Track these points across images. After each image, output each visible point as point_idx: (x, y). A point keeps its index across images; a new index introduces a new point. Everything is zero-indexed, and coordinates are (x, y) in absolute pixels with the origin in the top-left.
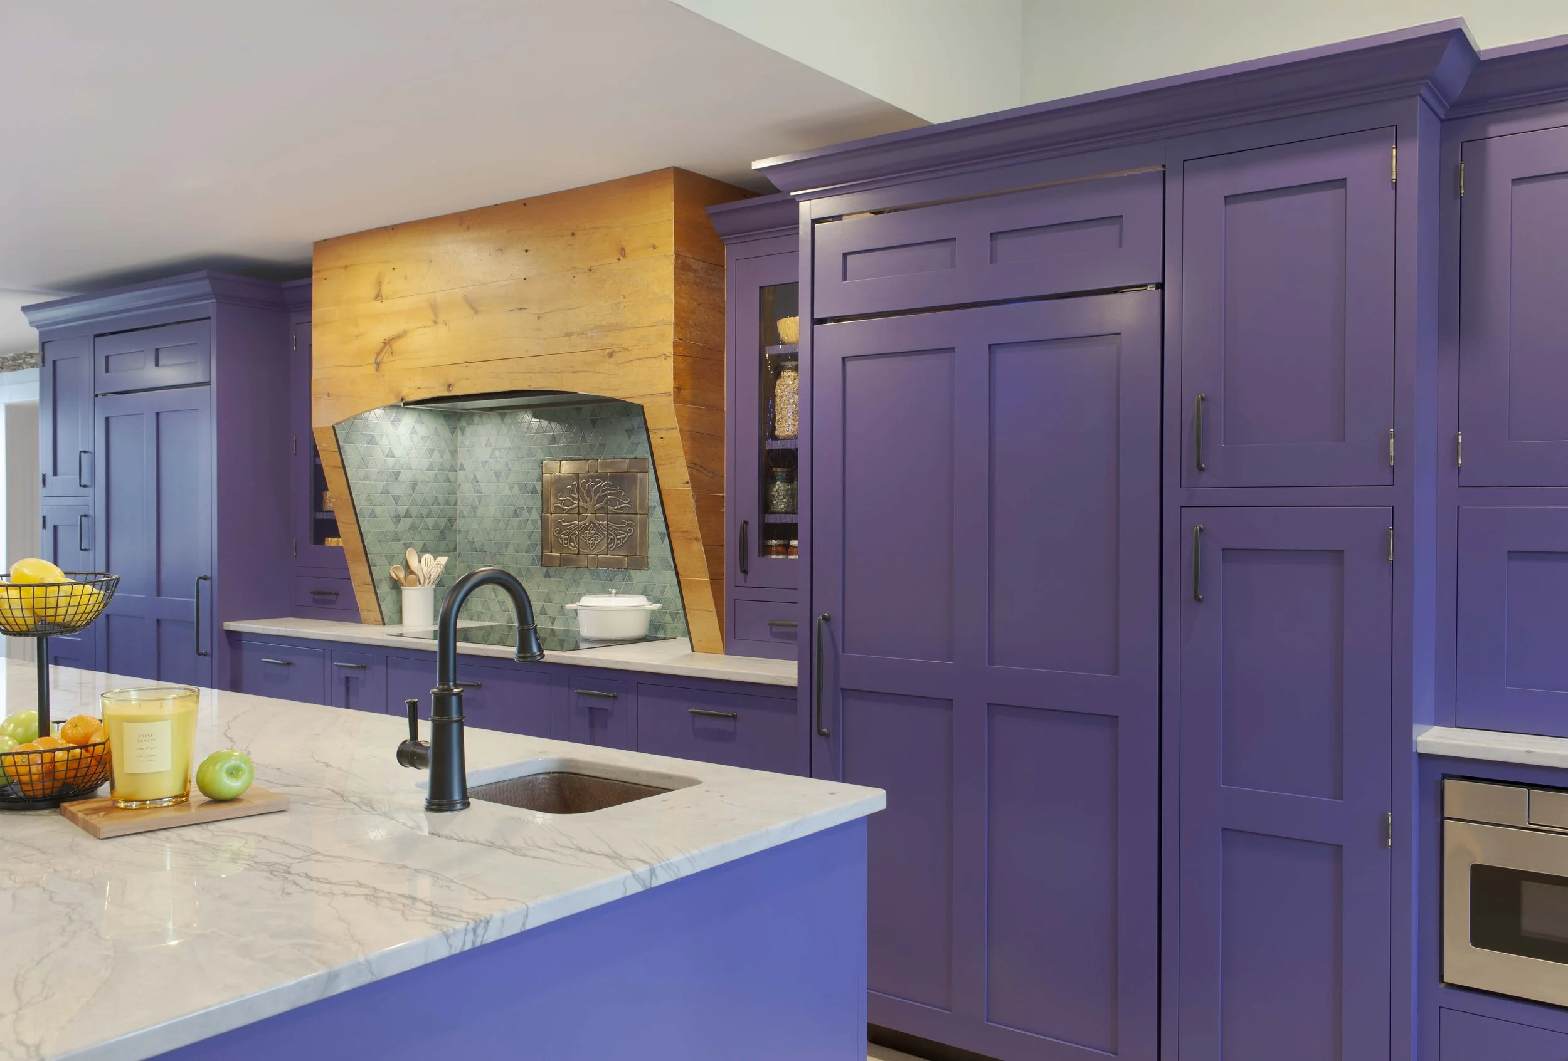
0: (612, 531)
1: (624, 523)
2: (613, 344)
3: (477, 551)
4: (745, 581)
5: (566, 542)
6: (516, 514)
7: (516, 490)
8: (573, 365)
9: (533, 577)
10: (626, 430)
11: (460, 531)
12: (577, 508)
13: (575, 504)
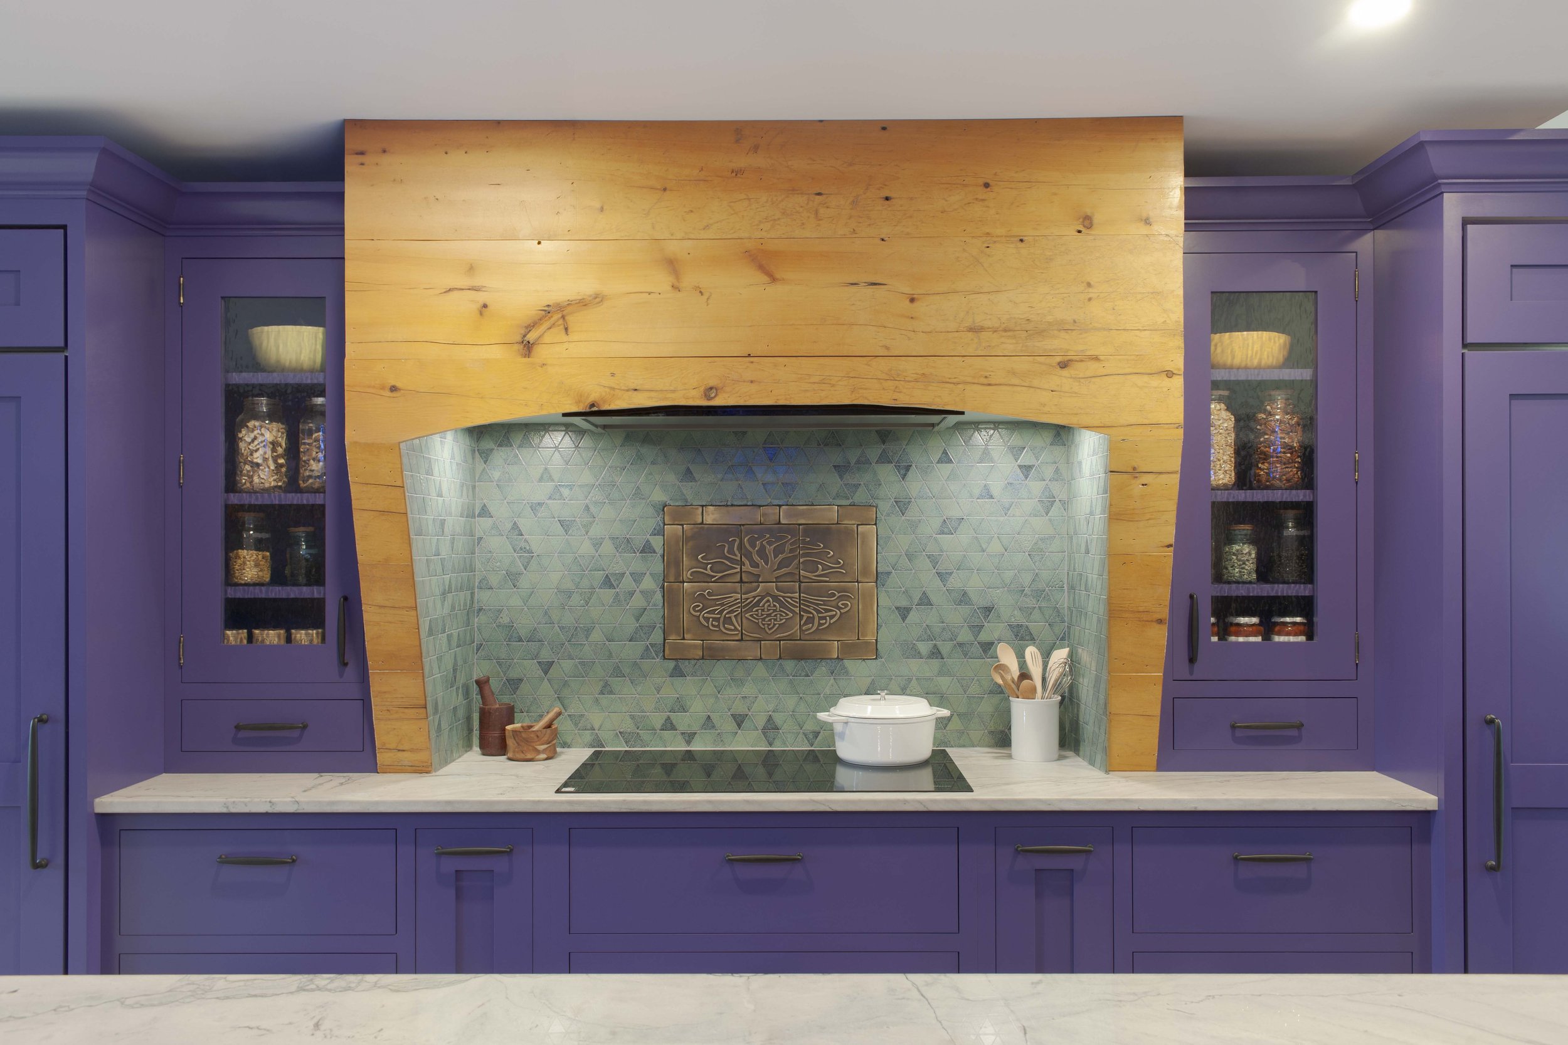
0: (809, 607)
1: (834, 595)
2: (1068, 350)
3: (520, 640)
4: (1191, 673)
5: (715, 623)
6: (608, 583)
7: (608, 548)
8: (987, 374)
9: (645, 677)
10: (835, 466)
11: (480, 610)
12: (739, 575)
13: (736, 568)
